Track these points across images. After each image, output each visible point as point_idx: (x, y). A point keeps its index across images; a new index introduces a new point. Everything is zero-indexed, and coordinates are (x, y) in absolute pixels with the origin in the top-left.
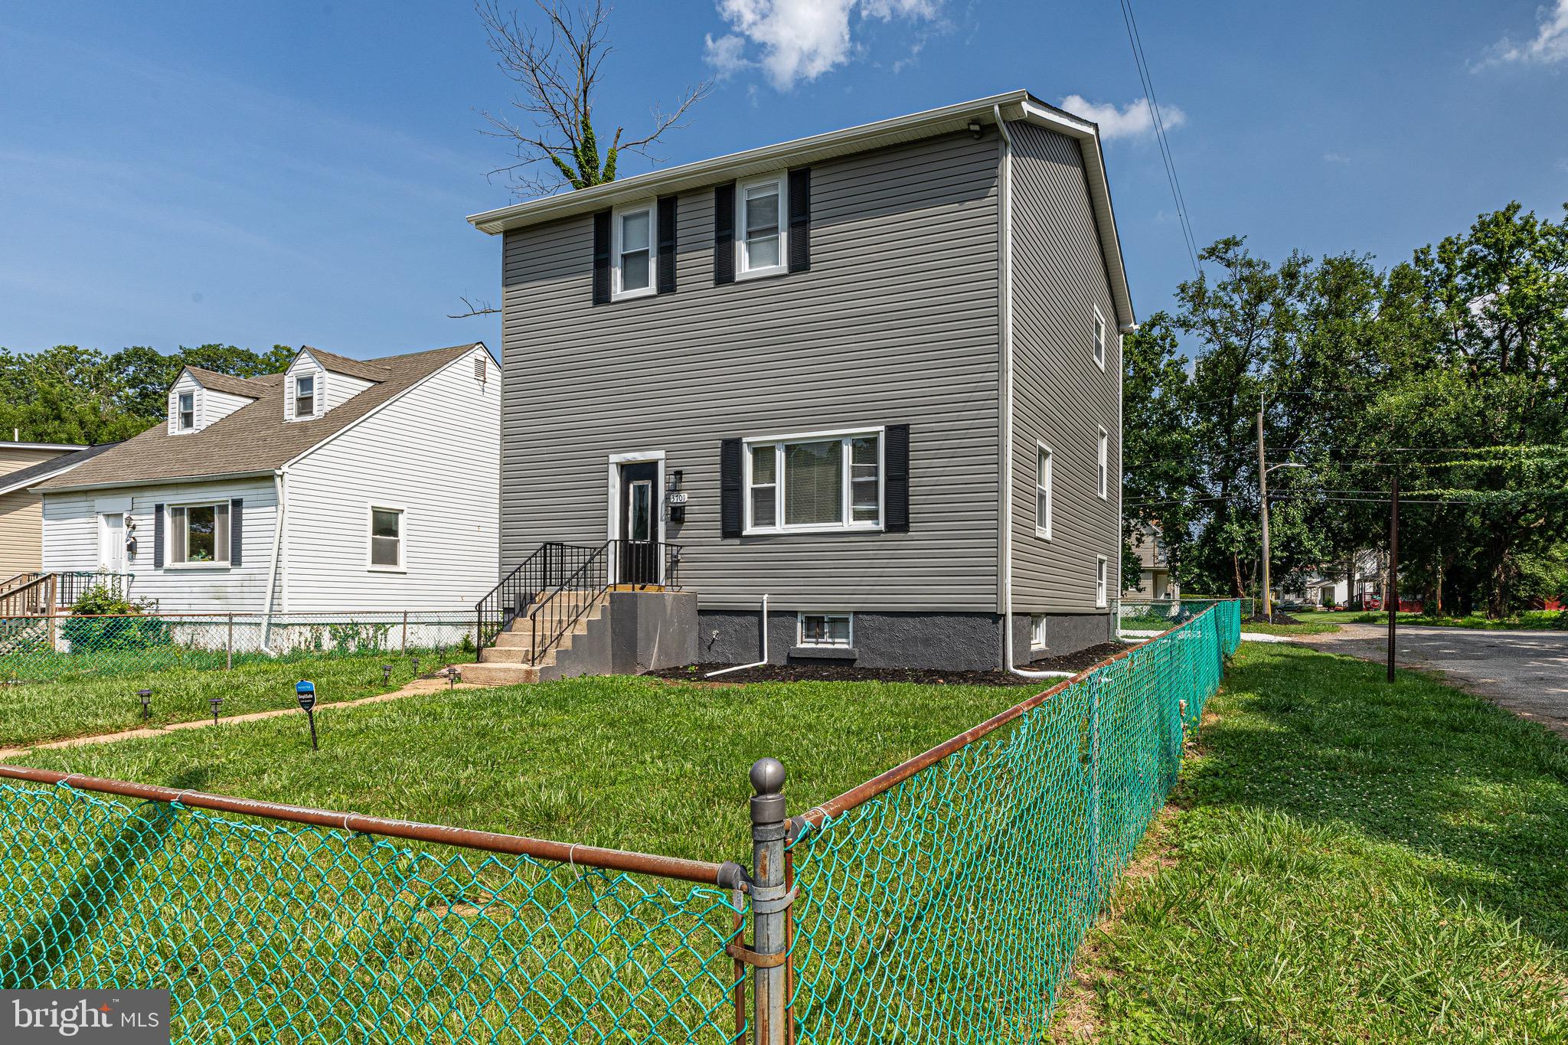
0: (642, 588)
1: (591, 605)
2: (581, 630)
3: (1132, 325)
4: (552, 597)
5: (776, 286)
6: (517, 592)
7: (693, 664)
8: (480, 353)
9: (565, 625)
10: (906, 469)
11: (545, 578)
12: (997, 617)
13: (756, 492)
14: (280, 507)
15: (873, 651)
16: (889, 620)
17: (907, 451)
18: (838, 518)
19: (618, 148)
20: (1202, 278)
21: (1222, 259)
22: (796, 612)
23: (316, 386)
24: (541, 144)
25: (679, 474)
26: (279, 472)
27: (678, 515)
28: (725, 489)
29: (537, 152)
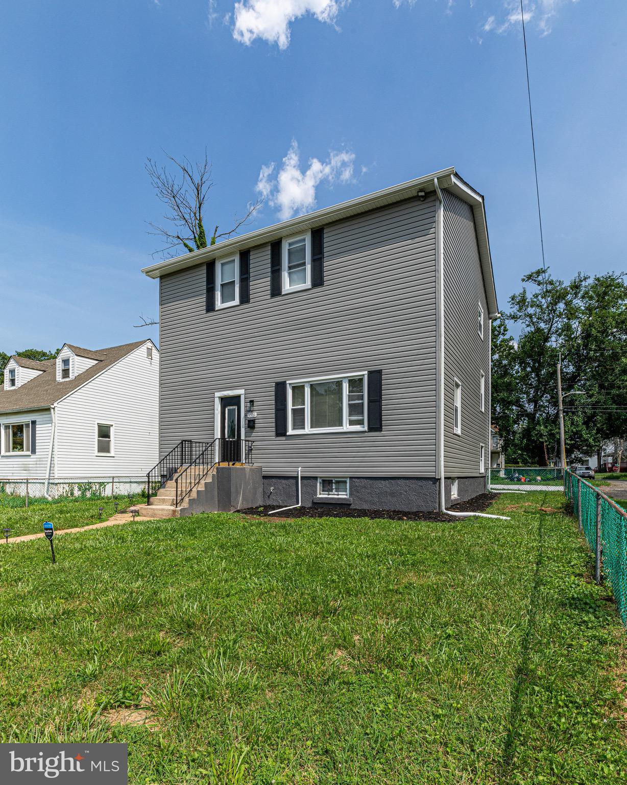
0: (233, 464)
1: (206, 474)
2: (201, 488)
3: (497, 314)
4: (186, 470)
5: (305, 296)
6: (168, 467)
7: (261, 506)
8: (149, 345)
9: (193, 485)
10: (381, 396)
11: (182, 459)
12: (436, 480)
13: (294, 411)
14: (53, 424)
15: (361, 499)
16: (370, 482)
17: (381, 385)
18: (341, 424)
19: (216, 237)
20: (525, 292)
21: (535, 281)
22: (317, 477)
23: (71, 363)
24: (178, 237)
25: (252, 402)
26: (52, 406)
27: (251, 424)
28: (277, 410)
29: (176, 241)
